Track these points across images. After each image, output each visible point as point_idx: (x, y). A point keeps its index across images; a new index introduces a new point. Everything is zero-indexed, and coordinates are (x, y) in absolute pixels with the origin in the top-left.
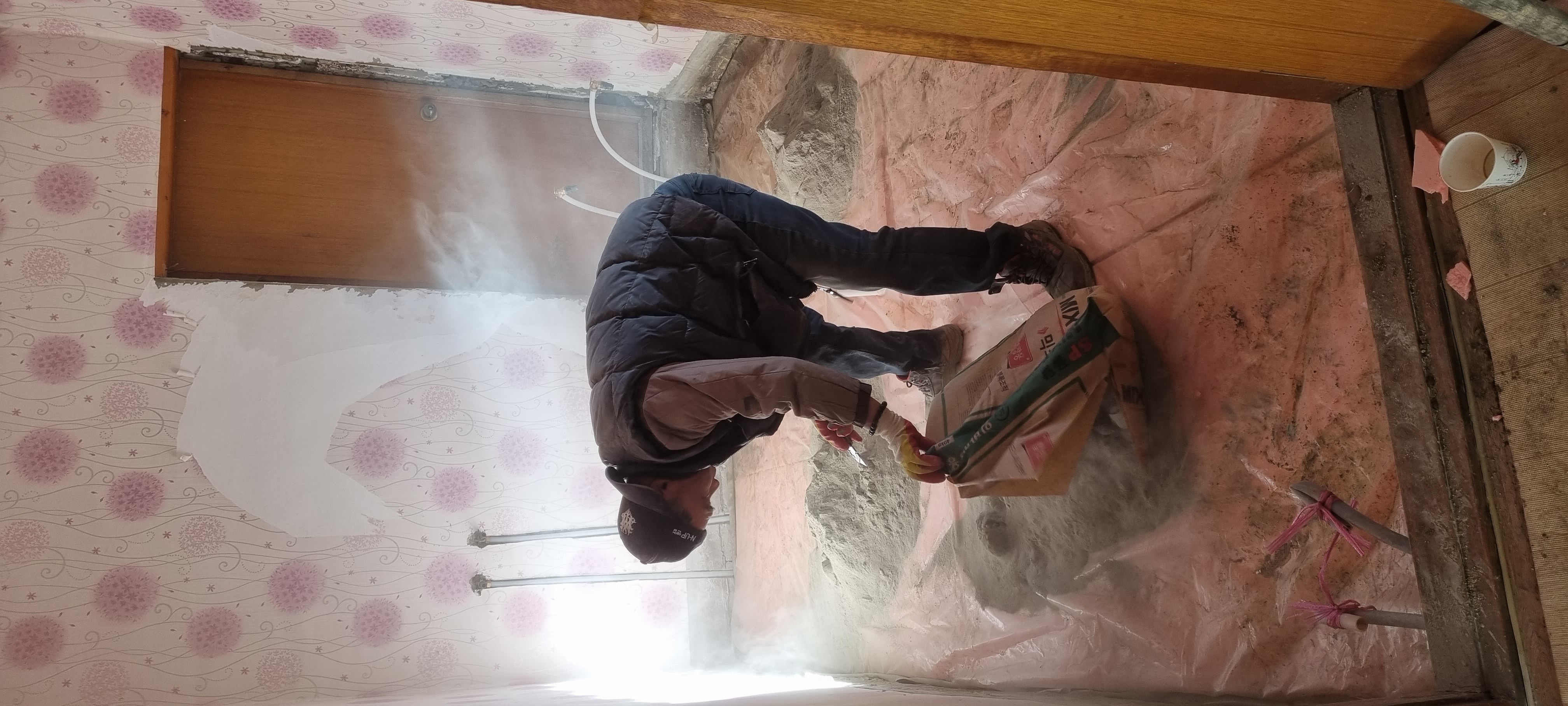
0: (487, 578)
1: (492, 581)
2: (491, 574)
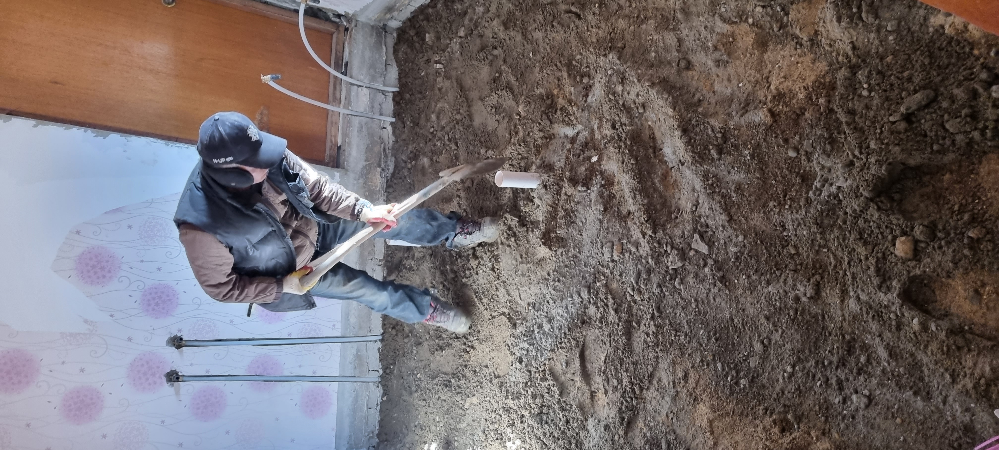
0: (180, 374)
1: (183, 376)
2: (182, 371)
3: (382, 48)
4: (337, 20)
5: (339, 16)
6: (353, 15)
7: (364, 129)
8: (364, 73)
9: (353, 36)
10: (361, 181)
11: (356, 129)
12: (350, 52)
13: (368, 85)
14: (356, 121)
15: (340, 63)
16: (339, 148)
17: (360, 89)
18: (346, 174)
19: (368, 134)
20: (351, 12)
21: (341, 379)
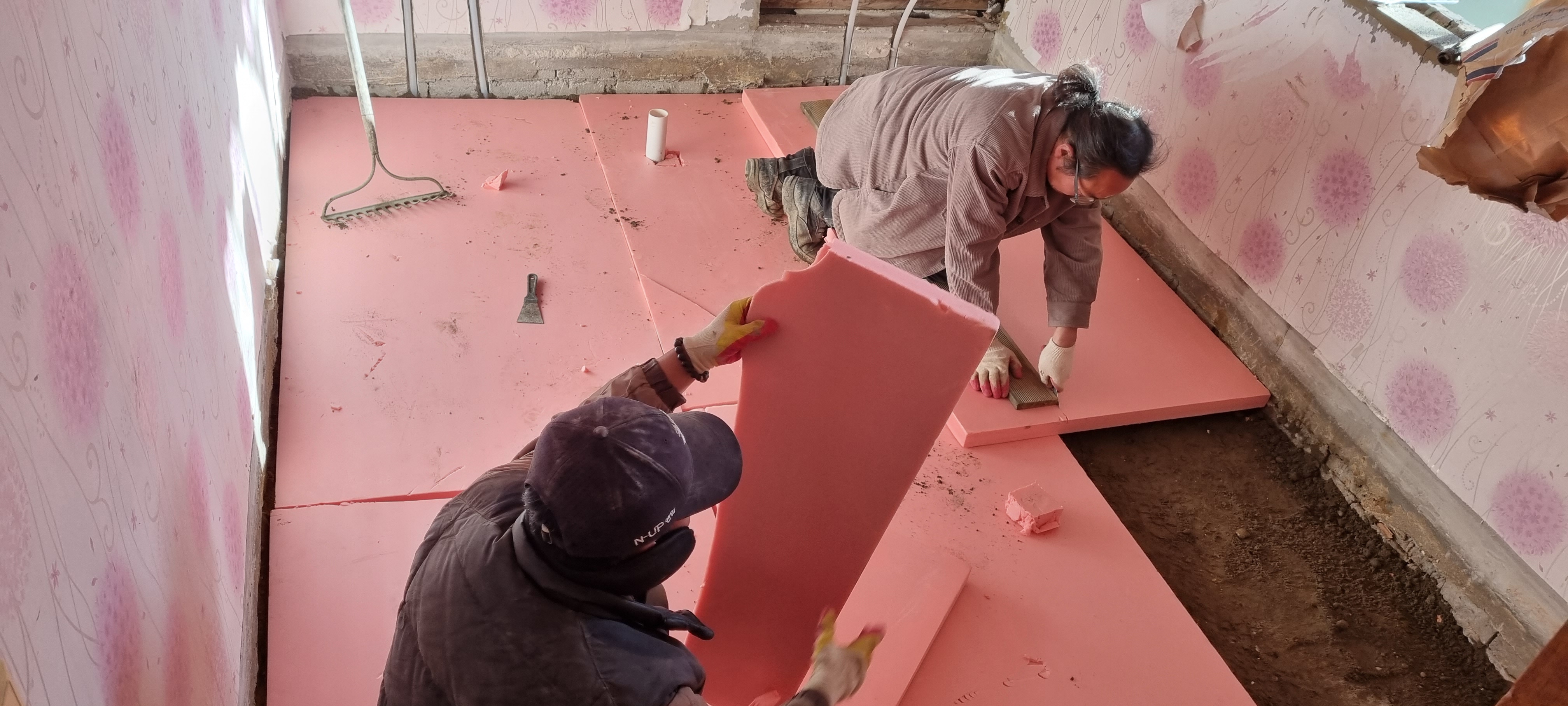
7: (825, 53)
8: (913, 48)
9: (970, 27)
10: (741, 52)
11: (823, 40)
12: (945, 23)
13: (893, 55)
14: (834, 38)
17: (887, 43)
18: (751, 28)
19: (817, 60)
20: (1008, 22)
21: (411, 37)
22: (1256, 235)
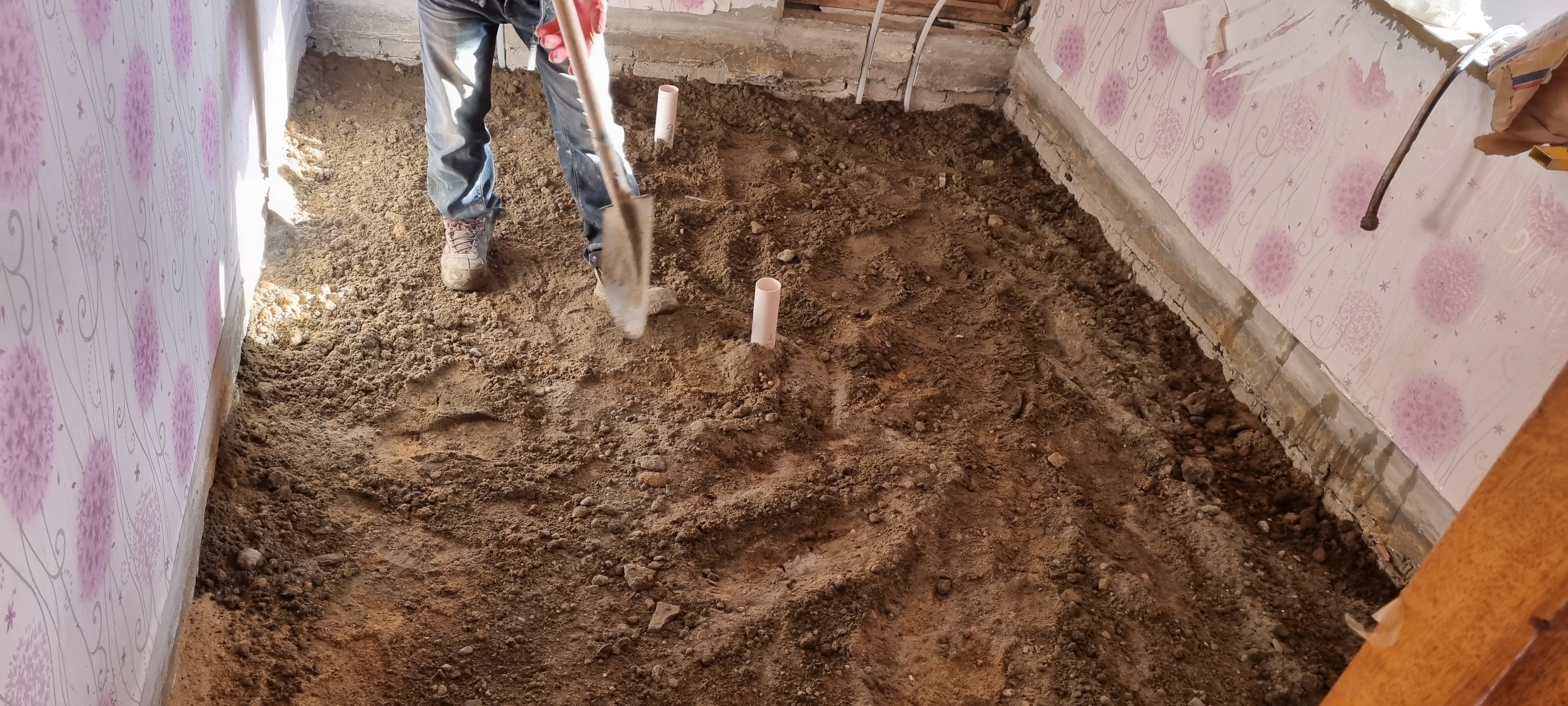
3: (972, 86)
4: (1020, 14)
5: (1027, 17)
6: (1027, 42)
7: (846, 52)
8: (935, 55)
9: (994, 39)
10: (763, 44)
11: (846, 38)
12: (969, 34)
13: (915, 61)
14: (859, 38)
15: (953, 16)
16: (817, 8)
17: (910, 47)
18: (774, 19)
19: (839, 58)
20: (1032, 38)
22: (1268, 247)
